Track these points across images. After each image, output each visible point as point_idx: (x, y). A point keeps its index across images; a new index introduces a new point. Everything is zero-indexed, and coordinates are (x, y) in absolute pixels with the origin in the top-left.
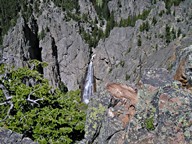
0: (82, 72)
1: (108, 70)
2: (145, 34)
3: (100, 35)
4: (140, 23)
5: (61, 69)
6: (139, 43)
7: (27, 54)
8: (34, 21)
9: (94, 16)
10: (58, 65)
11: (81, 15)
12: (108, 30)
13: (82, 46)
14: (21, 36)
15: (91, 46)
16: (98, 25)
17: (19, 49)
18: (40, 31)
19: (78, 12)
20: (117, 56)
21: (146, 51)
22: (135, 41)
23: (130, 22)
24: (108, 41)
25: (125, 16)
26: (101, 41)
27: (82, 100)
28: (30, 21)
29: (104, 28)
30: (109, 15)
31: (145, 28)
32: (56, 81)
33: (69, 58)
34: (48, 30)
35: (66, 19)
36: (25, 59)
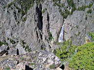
0: (59, 29)
1: (70, 29)
2: (89, 14)
3: (69, 13)
4: (87, 9)
5: (50, 26)
6: (86, 18)
7: (37, 19)
8: (41, 5)
9: (66, 5)
10: (49, 24)
11: (61, 4)
12: (72, 12)
13: (60, 18)
14: (35, 11)
15: (64, 18)
16: (68, 9)
17: (34, 17)
18: (42, 10)
19: (60, 3)
20: (75, 23)
21: (89, 22)
22: (84, 17)
23: (83, 9)
24: (72, 16)
25: (81, 6)
26: (68, 16)
27: (58, 41)
28: (39, 5)
29: (70, 11)
30: (73, 5)
31: (90, 12)
32: (48, 31)
33: (54, 22)
34: (46, 10)
35: (54, 5)
36: (36, 21)
